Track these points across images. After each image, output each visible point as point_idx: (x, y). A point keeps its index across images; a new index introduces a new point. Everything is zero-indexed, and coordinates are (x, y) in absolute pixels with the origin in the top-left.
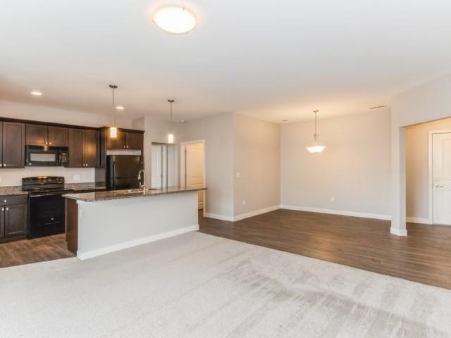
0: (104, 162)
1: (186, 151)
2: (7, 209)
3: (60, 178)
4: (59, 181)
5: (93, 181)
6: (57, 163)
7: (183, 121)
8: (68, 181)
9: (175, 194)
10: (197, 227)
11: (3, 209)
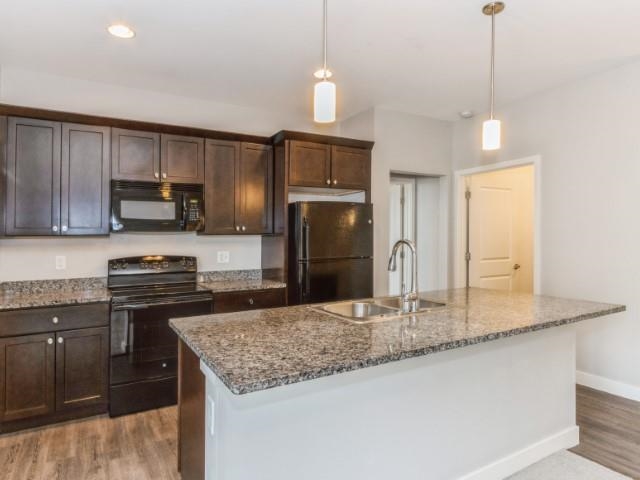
0: (282, 221)
1: (468, 195)
2: (60, 340)
3: (188, 259)
4: (184, 265)
5: (258, 266)
6: (180, 224)
7: (466, 113)
8: (204, 267)
9: (531, 334)
10: (571, 434)
11: (50, 341)
